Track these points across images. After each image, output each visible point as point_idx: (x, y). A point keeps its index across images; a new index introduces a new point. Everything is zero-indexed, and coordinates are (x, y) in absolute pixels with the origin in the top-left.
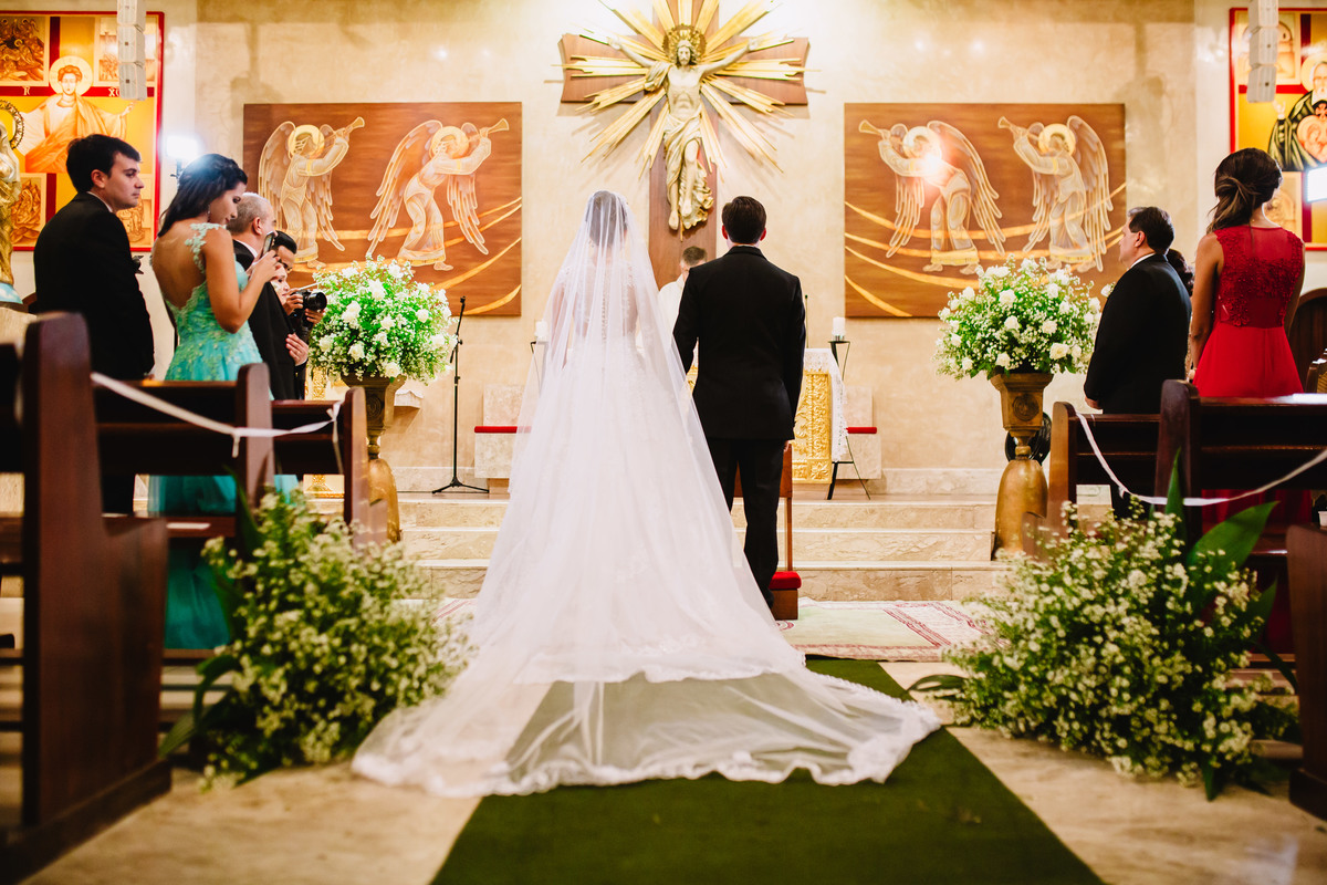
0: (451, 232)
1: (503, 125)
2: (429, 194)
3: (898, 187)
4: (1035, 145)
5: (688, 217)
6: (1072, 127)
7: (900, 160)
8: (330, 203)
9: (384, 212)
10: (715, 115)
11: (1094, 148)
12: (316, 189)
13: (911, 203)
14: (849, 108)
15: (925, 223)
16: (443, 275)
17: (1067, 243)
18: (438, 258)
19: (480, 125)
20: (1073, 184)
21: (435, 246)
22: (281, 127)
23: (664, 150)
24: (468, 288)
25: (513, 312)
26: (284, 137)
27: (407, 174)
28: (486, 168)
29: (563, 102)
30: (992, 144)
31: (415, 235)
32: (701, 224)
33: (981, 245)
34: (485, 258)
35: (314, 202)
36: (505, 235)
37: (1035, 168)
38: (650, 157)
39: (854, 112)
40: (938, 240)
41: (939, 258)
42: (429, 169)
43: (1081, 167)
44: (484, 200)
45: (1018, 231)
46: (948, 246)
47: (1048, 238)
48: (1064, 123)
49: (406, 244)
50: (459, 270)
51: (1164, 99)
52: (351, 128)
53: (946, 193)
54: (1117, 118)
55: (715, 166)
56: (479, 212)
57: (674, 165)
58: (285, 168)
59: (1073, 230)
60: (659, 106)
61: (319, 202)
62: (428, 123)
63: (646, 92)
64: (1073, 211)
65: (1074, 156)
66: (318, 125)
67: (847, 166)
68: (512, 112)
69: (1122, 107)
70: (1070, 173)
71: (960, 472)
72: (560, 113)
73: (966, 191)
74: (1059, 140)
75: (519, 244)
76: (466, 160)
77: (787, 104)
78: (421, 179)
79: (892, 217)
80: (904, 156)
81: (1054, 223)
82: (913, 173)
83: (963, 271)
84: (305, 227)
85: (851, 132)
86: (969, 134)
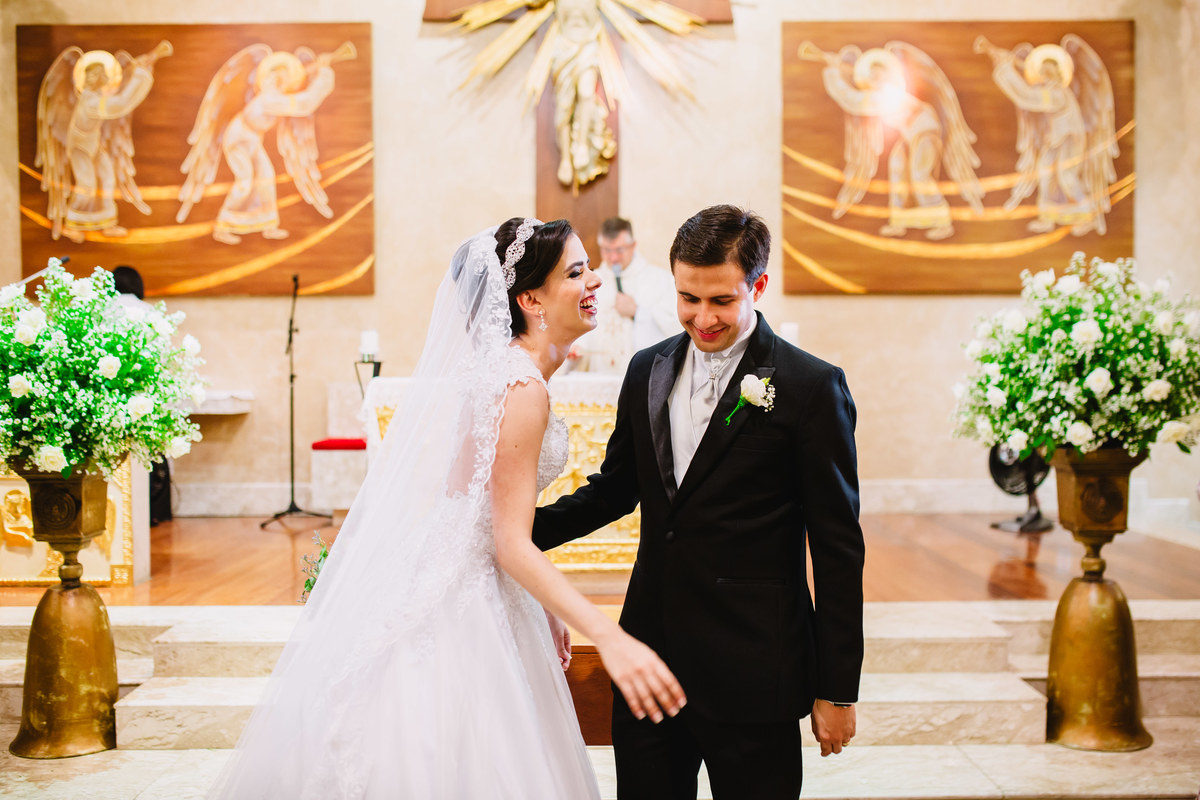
0: (285, 189)
1: (348, 51)
2: (256, 141)
3: (849, 128)
4: (1021, 71)
5: (584, 169)
6: (1068, 50)
7: (851, 94)
8: (130, 151)
9: (198, 164)
10: (616, 37)
11: (1095, 76)
12: (113, 134)
13: (865, 148)
14: (787, 27)
15: (883, 173)
16: (275, 244)
17: (1061, 198)
18: (268, 222)
19: (318, 50)
20: (1068, 122)
21: (264, 206)
22: (66, 54)
23: (552, 82)
24: (307, 259)
25: (364, 288)
26: (69, 68)
27: (227, 115)
28: (327, 108)
29: (427, 20)
30: (968, 72)
31: (239, 190)
32: (600, 177)
33: (955, 201)
34: (326, 222)
35: (109, 150)
36: (351, 191)
37: (1021, 103)
38: (534, 92)
39: (795, 32)
40: (900, 196)
41: (900, 218)
42: (255, 108)
43: (1080, 100)
44: (326, 148)
45: (998, 183)
46: (912, 202)
47: (1036, 193)
48: (1058, 42)
49: (228, 203)
50: (295, 236)
51: (1184, 14)
52: (155, 55)
53: (909, 135)
54: (1124, 37)
55: (617, 102)
56: (319, 162)
57: (564, 101)
58: (71, 108)
59: (1068, 182)
60: (545, 26)
61: (115, 151)
62: (254, 49)
63: (530, 8)
64: (1069, 155)
65: (1071, 86)
66: (113, 51)
67: (786, 101)
68: (359, 34)
69: (1131, 25)
70: (1063, 109)
71: (924, 485)
72: (421, 35)
73: (933, 132)
74: (1051, 67)
75: (370, 205)
76: (302, 96)
77: (711, 22)
78: (247, 122)
79: (841, 165)
80: (856, 87)
81: (1044, 173)
82: (867, 110)
83: (932, 235)
84: (99, 184)
85: (789, 57)
86: (939, 60)
